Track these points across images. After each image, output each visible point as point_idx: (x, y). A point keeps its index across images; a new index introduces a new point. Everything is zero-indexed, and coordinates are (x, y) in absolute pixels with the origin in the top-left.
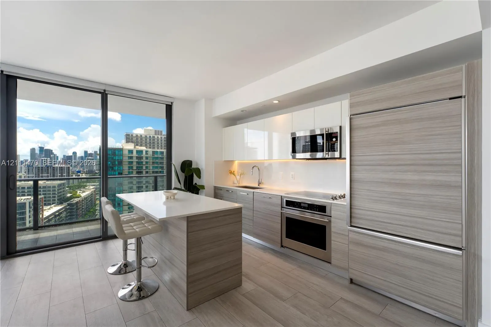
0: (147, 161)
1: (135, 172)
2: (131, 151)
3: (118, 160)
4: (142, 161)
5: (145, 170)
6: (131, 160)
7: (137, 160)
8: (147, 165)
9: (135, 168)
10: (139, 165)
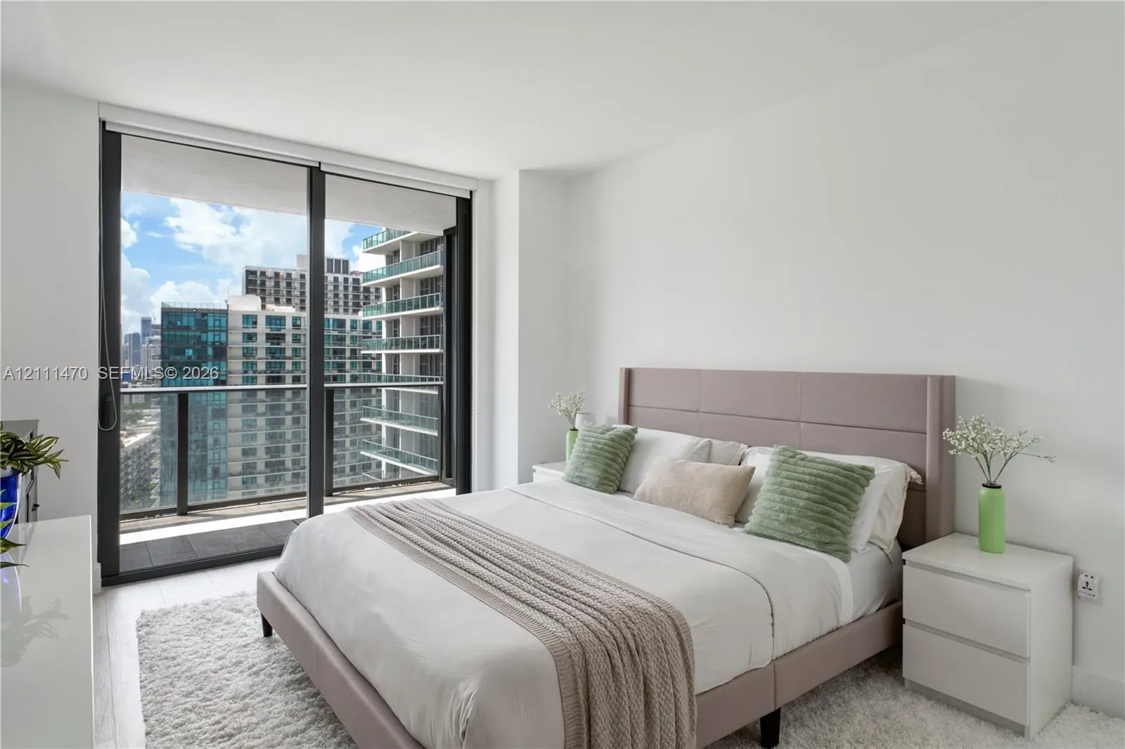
0: (297, 346)
1: (261, 378)
2: (250, 319)
3: (214, 343)
4: (282, 345)
5: (292, 372)
6: (250, 345)
7: (269, 345)
8: (297, 360)
9: (261, 366)
10: (273, 358)
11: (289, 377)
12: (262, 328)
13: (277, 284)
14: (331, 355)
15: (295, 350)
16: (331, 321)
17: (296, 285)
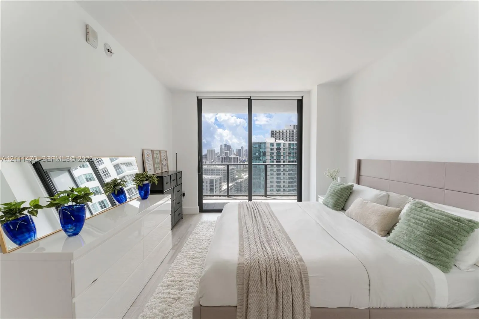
0: (284, 152)
1: (275, 161)
2: (272, 145)
3: (263, 151)
4: (280, 152)
5: (283, 160)
6: (272, 152)
7: (277, 152)
8: (284, 156)
9: (275, 158)
10: (278, 155)
11: (282, 161)
12: (275, 147)
13: (279, 134)
14: (294, 154)
15: (284, 153)
16: (294, 144)
17: (285, 134)
